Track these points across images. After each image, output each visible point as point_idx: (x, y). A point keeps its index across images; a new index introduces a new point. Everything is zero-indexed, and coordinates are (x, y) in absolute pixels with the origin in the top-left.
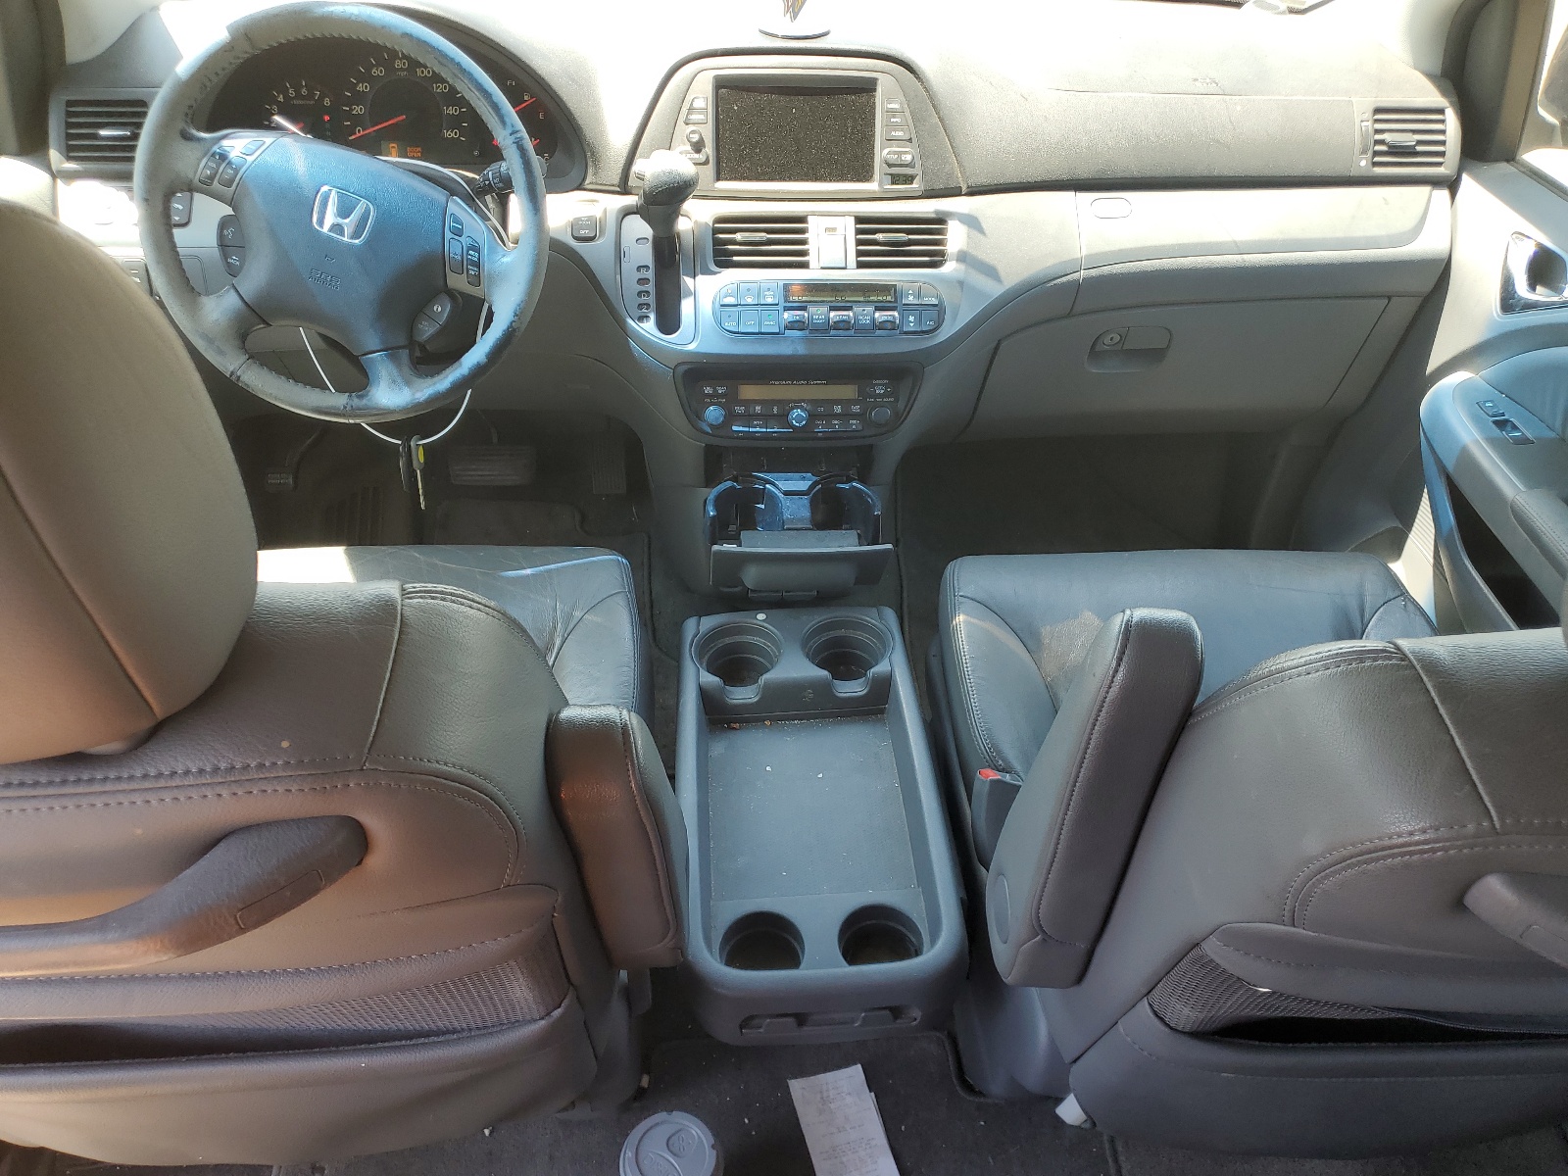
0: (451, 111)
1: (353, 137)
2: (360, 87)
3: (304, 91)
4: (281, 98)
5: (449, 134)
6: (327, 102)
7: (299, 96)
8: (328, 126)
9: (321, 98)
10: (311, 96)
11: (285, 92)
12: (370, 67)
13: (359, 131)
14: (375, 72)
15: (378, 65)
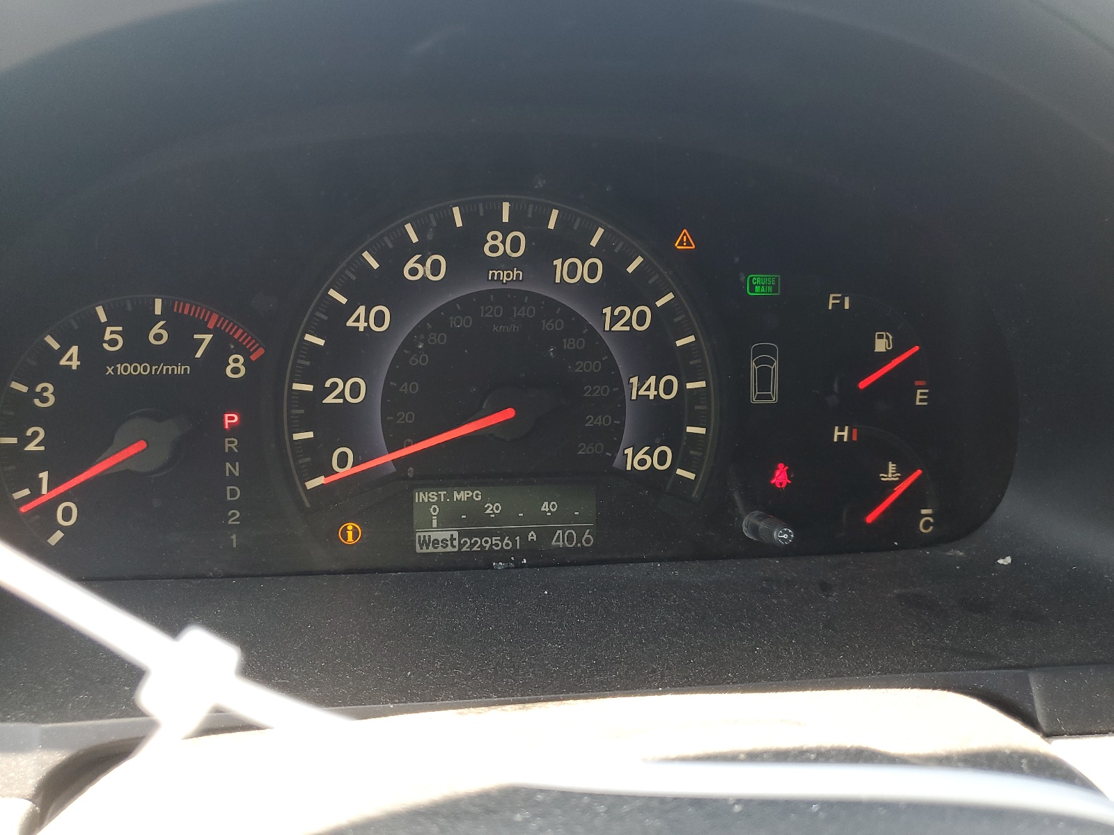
0: (652, 388)
1: (320, 480)
2: (360, 320)
3: (158, 334)
4: (72, 358)
5: (636, 459)
6: (235, 367)
7: (136, 348)
8: (231, 444)
9: (219, 353)
10: (181, 347)
11: (89, 337)
12: (397, 253)
13: (343, 461)
14: (416, 269)
15: (423, 250)
